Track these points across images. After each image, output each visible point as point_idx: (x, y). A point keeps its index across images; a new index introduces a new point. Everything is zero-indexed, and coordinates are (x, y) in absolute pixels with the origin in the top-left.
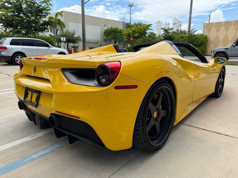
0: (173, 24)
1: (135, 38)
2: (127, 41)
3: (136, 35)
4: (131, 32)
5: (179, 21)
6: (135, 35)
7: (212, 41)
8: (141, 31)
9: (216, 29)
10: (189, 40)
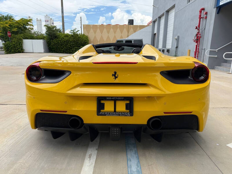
0: (45, 21)
1: (13, 33)
2: (3, 36)
3: (15, 30)
4: (7, 25)
5: (51, 19)
6: (13, 30)
7: (92, 41)
8: (20, 26)
9: (93, 30)
10: (74, 39)
